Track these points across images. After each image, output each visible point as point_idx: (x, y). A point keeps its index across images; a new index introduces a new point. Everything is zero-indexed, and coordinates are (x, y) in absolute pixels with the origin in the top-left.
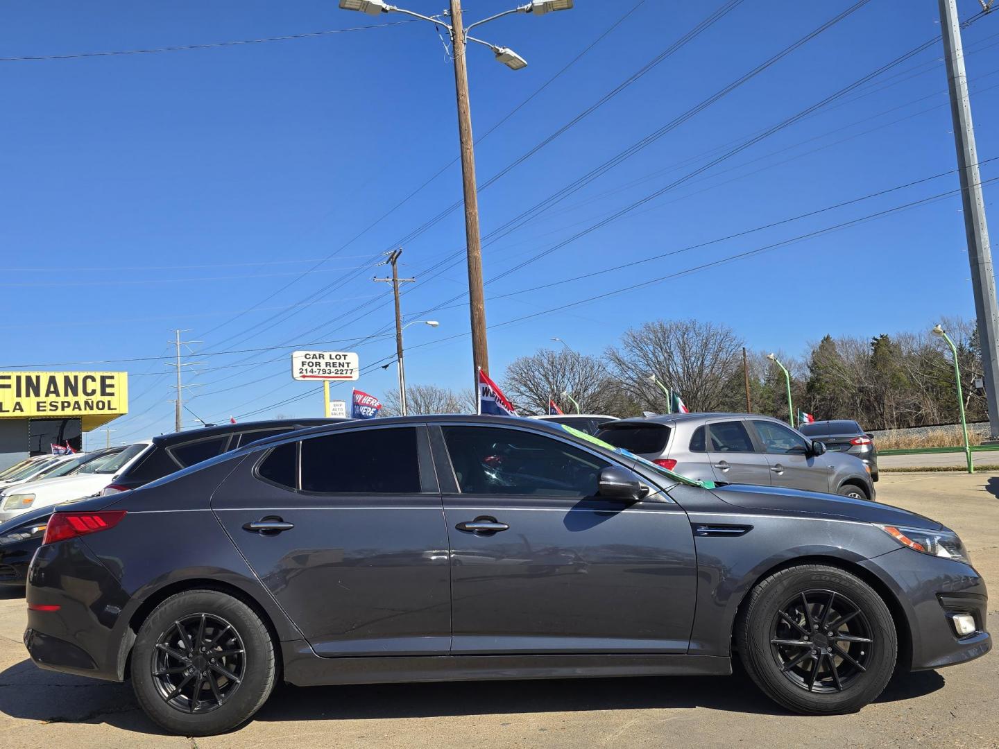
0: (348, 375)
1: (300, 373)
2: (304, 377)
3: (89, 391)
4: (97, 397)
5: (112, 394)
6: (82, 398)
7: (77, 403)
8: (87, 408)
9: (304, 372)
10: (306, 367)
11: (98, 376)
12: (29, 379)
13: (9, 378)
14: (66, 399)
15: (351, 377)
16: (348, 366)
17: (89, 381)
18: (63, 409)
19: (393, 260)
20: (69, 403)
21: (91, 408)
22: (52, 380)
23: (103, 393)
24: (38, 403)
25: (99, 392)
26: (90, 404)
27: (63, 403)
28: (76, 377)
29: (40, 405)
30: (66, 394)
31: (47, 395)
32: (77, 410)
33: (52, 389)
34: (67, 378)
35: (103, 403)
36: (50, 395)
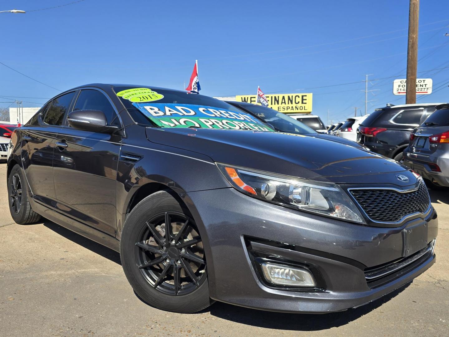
0: (426, 91)
1: (397, 91)
2: (399, 93)
3: (297, 102)
4: (300, 104)
5: (306, 103)
6: (294, 105)
7: (292, 107)
8: (296, 109)
9: (399, 90)
10: (401, 87)
11: (300, 95)
12: (275, 97)
13: (269, 97)
14: (288, 105)
15: (427, 92)
16: (426, 86)
17: (297, 97)
18: (287, 110)
20: (289, 107)
21: (298, 109)
22: (284, 98)
23: (302, 103)
24: (278, 107)
25: (301, 102)
26: (297, 108)
27: (287, 107)
28: (292, 96)
29: (279, 108)
30: (288, 104)
31: (282, 104)
32: (292, 110)
33: (283, 101)
34: (289, 97)
35: (302, 107)
36: (283, 104)
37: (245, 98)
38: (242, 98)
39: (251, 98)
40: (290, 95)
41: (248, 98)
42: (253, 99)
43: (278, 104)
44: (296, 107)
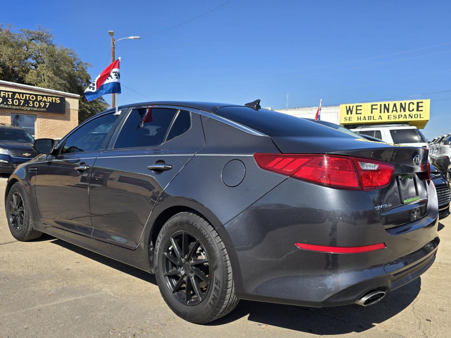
3: (411, 109)
4: (415, 112)
5: (422, 111)
6: (407, 113)
7: (405, 115)
8: (410, 117)
11: (415, 102)
12: (385, 105)
13: (377, 105)
14: (400, 113)
17: (411, 105)
18: (399, 118)
20: (402, 115)
21: (412, 117)
22: (395, 105)
23: (418, 110)
24: (388, 116)
25: (415, 109)
26: (411, 116)
27: (399, 115)
28: (405, 103)
29: (389, 116)
30: (401, 111)
31: (392, 112)
32: (405, 118)
33: (395, 109)
34: (401, 104)
35: (417, 115)
36: (394, 112)
37: (350, 107)
38: (346, 107)
39: (357, 106)
41: (353, 106)
42: (358, 108)
43: (388, 112)
44: (410, 115)
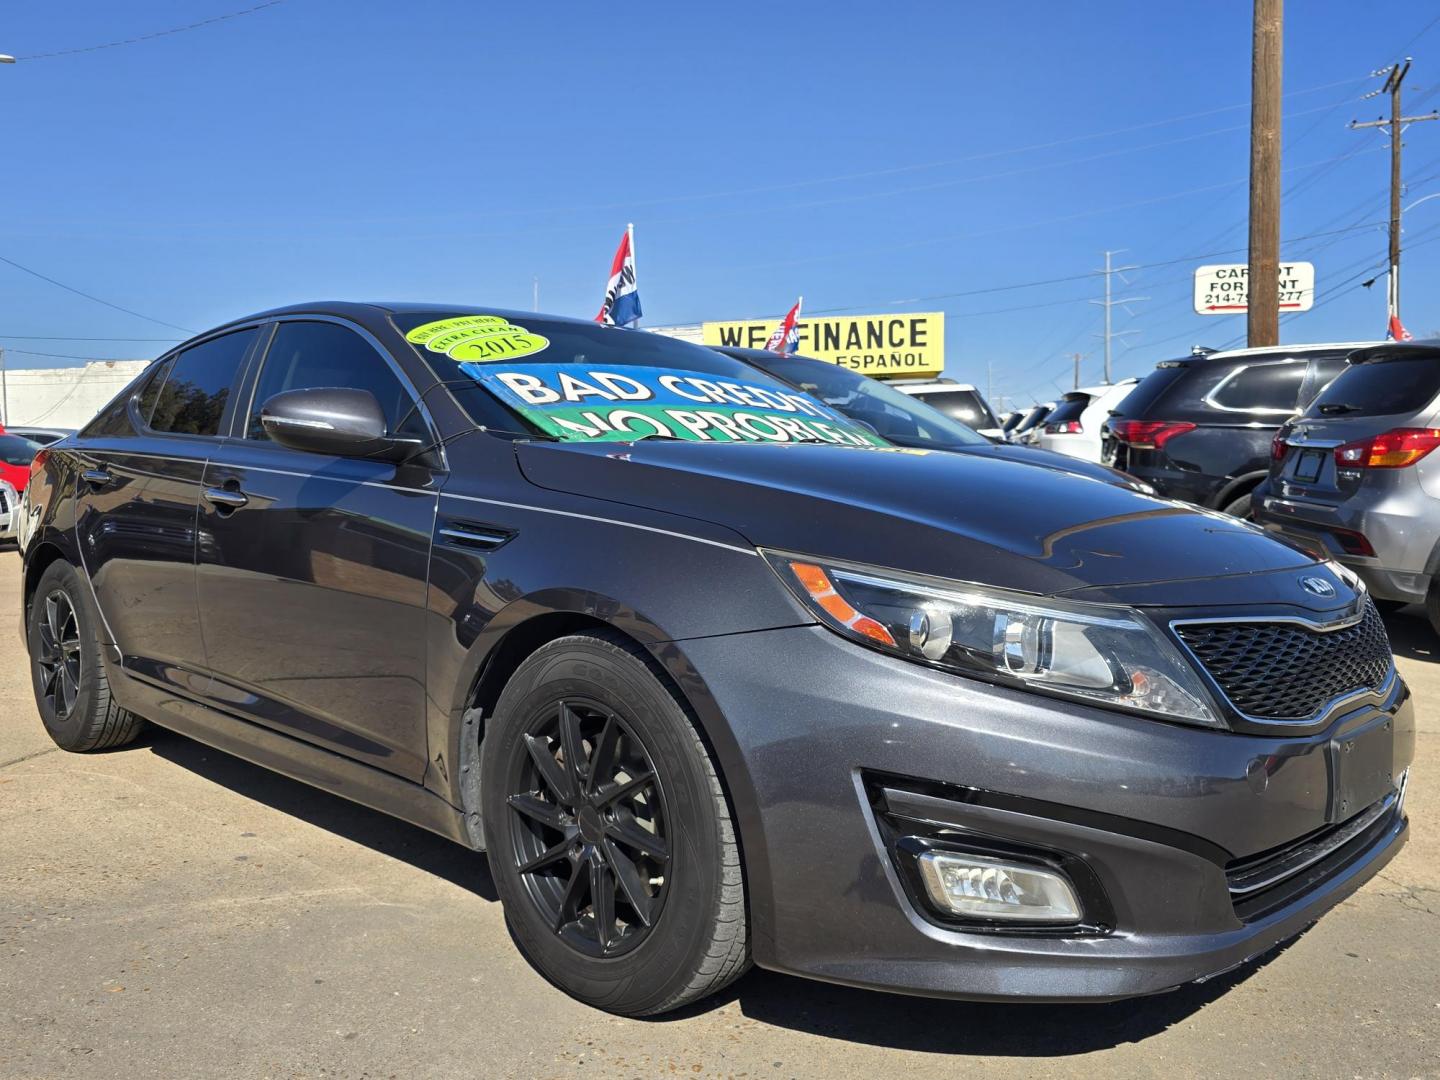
0: (1294, 301)
1: (1208, 302)
2: (1213, 308)
3: (896, 340)
4: (906, 348)
5: (924, 344)
6: (887, 350)
7: (881, 357)
8: (894, 363)
9: (1214, 300)
10: (1217, 291)
11: (906, 318)
12: (827, 326)
13: (806, 326)
14: (868, 352)
15: (1298, 305)
16: (1293, 287)
17: (896, 327)
18: (865, 366)
19: (1393, 84)
20: (872, 357)
21: (898, 363)
22: (854, 328)
23: (913, 343)
24: (838, 358)
25: (907, 341)
26: (897, 358)
27: (866, 357)
28: (881, 323)
29: (841, 360)
30: (869, 346)
31: (848, 348)
32: (881, 366)
33: (853, 340)
34: (870, 324)
35: (913, 356)
36: (852, 347)
37: (731, 330)
38: (722, 330)
39: (751, 329)
40: (875, 320)
41: (740, 329)
42: (756, 334)
43: (837, 347)
44: (893, 357)
